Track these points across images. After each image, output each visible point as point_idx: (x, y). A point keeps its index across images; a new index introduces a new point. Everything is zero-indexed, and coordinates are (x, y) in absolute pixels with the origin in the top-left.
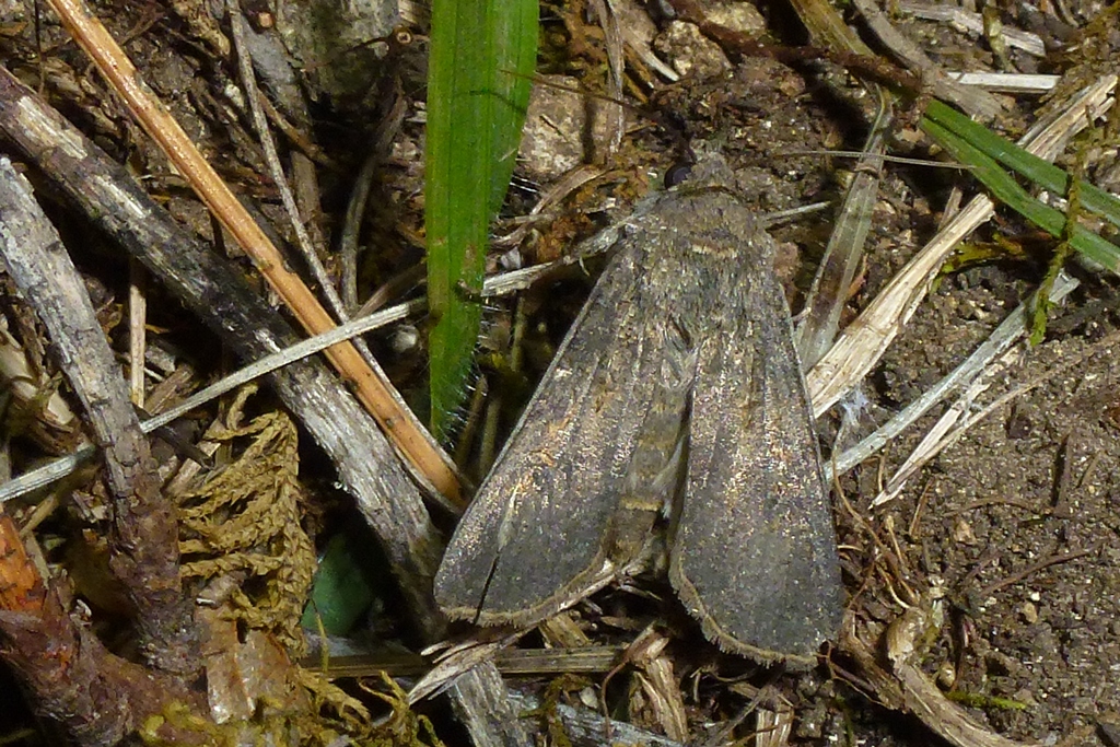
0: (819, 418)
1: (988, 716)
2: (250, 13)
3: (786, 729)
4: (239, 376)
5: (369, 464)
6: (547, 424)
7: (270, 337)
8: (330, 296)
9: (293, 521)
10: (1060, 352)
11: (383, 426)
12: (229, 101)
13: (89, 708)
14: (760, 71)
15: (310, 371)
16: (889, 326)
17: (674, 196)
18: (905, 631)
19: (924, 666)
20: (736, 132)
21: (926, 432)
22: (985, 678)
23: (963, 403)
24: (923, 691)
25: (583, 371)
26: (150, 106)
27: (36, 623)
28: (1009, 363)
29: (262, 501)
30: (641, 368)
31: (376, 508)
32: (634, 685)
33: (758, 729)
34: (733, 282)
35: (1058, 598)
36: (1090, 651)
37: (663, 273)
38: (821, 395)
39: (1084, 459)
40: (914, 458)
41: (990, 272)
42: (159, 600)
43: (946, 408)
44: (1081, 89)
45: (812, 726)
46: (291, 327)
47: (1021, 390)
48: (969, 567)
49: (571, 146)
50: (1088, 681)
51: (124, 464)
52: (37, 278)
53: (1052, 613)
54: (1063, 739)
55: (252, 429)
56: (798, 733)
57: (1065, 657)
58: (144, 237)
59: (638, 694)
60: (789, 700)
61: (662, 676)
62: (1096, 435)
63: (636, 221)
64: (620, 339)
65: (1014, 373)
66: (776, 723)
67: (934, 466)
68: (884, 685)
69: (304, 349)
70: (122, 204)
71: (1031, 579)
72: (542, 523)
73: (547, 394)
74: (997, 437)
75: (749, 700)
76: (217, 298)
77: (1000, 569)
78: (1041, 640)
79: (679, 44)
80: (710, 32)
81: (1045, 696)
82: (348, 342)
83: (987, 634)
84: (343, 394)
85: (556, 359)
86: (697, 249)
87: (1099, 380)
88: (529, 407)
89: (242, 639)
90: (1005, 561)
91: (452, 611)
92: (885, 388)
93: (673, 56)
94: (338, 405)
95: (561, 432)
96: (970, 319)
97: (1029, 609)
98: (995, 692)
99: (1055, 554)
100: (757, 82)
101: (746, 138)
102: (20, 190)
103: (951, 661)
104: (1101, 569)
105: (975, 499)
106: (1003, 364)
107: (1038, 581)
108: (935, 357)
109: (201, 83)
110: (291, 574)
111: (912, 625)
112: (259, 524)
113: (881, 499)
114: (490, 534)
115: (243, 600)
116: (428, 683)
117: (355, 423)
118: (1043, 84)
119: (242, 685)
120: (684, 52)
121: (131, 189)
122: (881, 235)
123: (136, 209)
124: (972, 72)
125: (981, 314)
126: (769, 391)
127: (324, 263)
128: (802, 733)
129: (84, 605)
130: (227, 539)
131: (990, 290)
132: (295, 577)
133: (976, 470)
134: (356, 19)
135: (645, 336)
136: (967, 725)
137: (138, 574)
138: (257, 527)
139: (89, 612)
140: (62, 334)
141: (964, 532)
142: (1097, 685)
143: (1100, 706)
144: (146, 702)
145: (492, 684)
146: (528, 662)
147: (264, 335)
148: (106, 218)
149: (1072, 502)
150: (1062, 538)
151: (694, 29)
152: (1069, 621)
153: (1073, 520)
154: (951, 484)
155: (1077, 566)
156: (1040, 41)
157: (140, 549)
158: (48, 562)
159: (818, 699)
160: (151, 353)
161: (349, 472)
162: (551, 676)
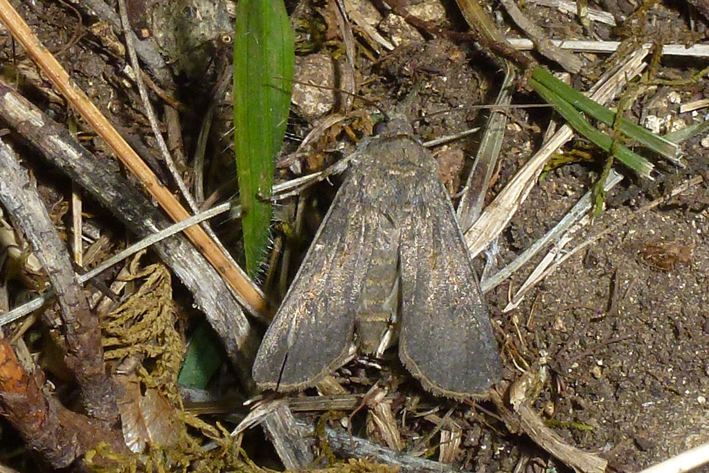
0: (474, 258)
1: (572, 433)
2: (136, 29)
3: (458, 441)
4: (136, 248)
5: (212, 294)
6: (312, 276)
7: (152, 223)
8: (186, 197)
9: (170, 326)
10: (615, 216)
11: (220, 271)
12: (126, 77)
13: (55, 444)
14: (439, 48)
15: (176, 242)
16: (511, 206)
17: (378, 141)
18: (520, 387)
19: (534, 405)
20: (426, 84)
21: (536, 265)
22: (571, 411)
23: (557, 249)
24: (531, 421)
25: (331, 245)
26: (79, 97)
27: (24, 399)
28: (584, 224)
29: (152, 314)
30: (364, 241)
31: (216, 319)
32: (369, 418)
33: (441, 442)
34: (415, 188)
35: (613, 363)
36: (631, 395)
37: (374, 187)
38: (473, 247)
39: (626, 282)
40: (528, 282)
41: (575, 168)
42: (93, 379)
43: (548, 252)
44: (631, 53)
45: (472, 440)
46: (164, 217)
47: (591, 241)
48: (562, 345)
49: (327, 98)
50: (630, 413)
51: (70, 305)
52: (17, 205)
53: (610, 372)
54: (615, 447)
55: (145, 274)
56: (465, 443)
57: (617, 398)
58: (78, 169)
59: (371, 422)
60: (459, 424)
61: (384, 412)
62: (634, 268)
63: (357, 158)
64: (352, 225)
65: (588, 229)
66: (452, 439)
67: (541, 286)
68: (508, 418)
69: (172, 230)
70: (65, 151)
71: (598, 352)
72: (311, 332)
73: (311, 259)
74: (579, 269)
75: (436, 425)
76: (122, 202)
77: (580, 346)
78: (602, 388)
79: (393, 28)
80: (411, 21)
81: (604, 421)
82: (198, 226)
83: (573, 385)
84: (196, 254)
85: (315, 239)
86: (392, 172)
87: (637, 233)
88: (301, 267)
89: (143, 395)
90: (582, 342)
91: (262, 385)
92: (512, 240)
93: (392, 34)
94: (193, 260)
95: (320, 280)
96: (564, 196)
97: (596, 370)
98: (576, 420)
99: (611, 338)
100: (437, 55)
101: (431, 88)
102: (7, 155)
103: (552, 402)
104: (638, 346)
105: (566, 305)
106: (581, 225)
107: (601, 354)
108: (543, 220)
109: (110, 68)
110: (170, 357)
111: (524, 383)
112: (150, 329)
113: (510, 307)
114: (283, 340)
115: (143, 371)
116: (248, 420)
117: (204, 270)
118: (611, 48)
119: (143, 422)
120: (397, 32)
121: (70, 142)
122: (513, 145)
123: (73, 154)
124: (569, 40)
125: (570, 193)
126: (444, 246)
127: (183, 176)
128: (467, 444)
129: (51, 383)
130: (132, 338)
131: (576, 177)
132: (172, 358)
133: (566, 287)
134: (200, 22)
135: (366, 222)
136: (556, 441)
137: (80, 366)
138: (149, 330)
139: (54, 387)
140: (33, 235)
141: (560, 324)
142: (634, 415)
143: (636, 427)
144: (87, 438)
145: (286, 419)
146: (308, 404)
147: (149, 222)
148: (56, 159)
149: (620, 307)
150: (615, 328)
151: (402, 19)
152: (619, 378)
153: (621, 317)
154: (551, 296)
155: (625, 345)
156: (613, 17)
157: (81, 352)
158: (31, 353)
159: (475, 425)
160: (86, 228)
161: (200, 299)
162: (322, 412)
